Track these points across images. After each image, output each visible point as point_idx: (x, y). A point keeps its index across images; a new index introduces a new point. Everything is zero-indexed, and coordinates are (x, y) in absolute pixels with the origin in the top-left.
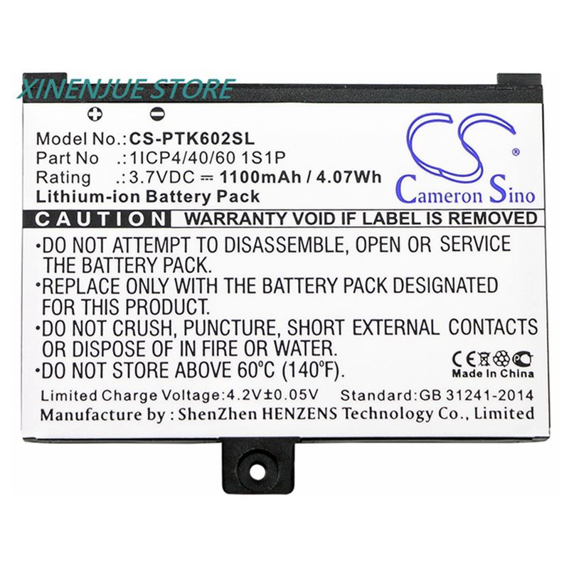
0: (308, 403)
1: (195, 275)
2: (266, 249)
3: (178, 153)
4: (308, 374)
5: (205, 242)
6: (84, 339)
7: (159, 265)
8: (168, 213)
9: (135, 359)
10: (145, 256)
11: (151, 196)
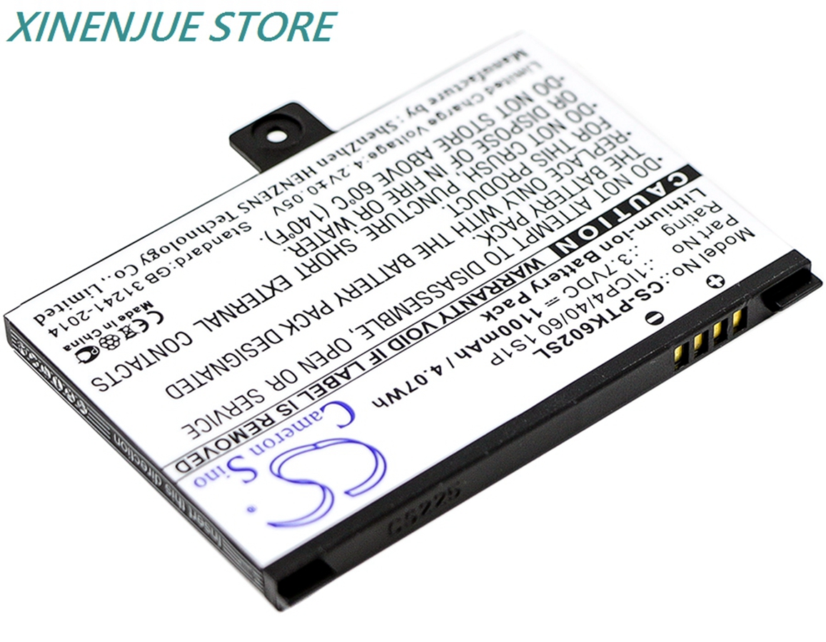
0: (277, 201)
1: (487, 227)
2: (437, 286)
3: (602, 302)
4: (298, 221)
5: (503, 256)
6: (543, 123)
7: (529, 214)
8: (562, 255)
9: (479, 136)
10: (549, 213)
11: (593, 257)
